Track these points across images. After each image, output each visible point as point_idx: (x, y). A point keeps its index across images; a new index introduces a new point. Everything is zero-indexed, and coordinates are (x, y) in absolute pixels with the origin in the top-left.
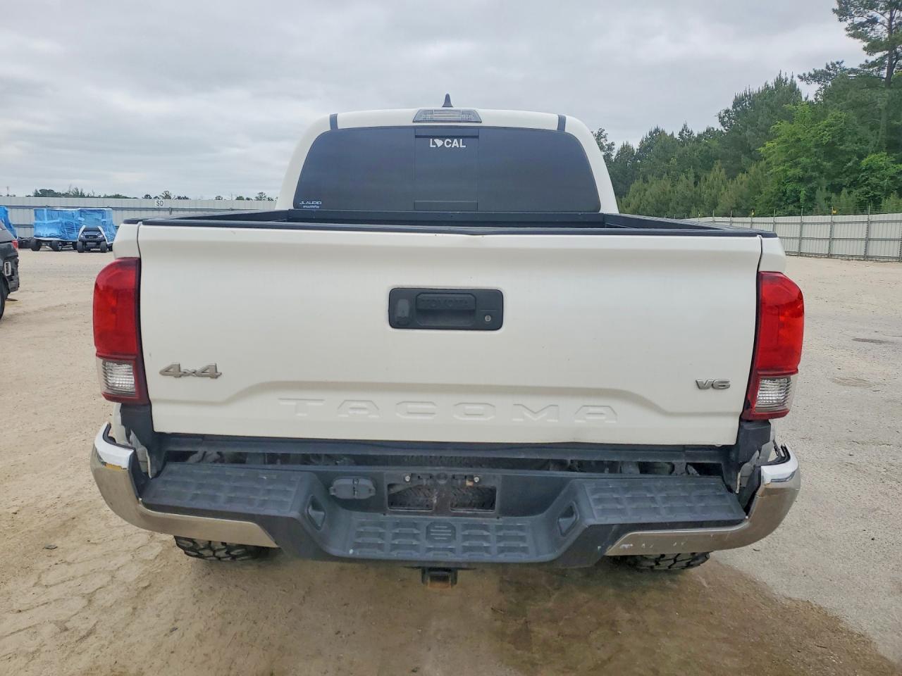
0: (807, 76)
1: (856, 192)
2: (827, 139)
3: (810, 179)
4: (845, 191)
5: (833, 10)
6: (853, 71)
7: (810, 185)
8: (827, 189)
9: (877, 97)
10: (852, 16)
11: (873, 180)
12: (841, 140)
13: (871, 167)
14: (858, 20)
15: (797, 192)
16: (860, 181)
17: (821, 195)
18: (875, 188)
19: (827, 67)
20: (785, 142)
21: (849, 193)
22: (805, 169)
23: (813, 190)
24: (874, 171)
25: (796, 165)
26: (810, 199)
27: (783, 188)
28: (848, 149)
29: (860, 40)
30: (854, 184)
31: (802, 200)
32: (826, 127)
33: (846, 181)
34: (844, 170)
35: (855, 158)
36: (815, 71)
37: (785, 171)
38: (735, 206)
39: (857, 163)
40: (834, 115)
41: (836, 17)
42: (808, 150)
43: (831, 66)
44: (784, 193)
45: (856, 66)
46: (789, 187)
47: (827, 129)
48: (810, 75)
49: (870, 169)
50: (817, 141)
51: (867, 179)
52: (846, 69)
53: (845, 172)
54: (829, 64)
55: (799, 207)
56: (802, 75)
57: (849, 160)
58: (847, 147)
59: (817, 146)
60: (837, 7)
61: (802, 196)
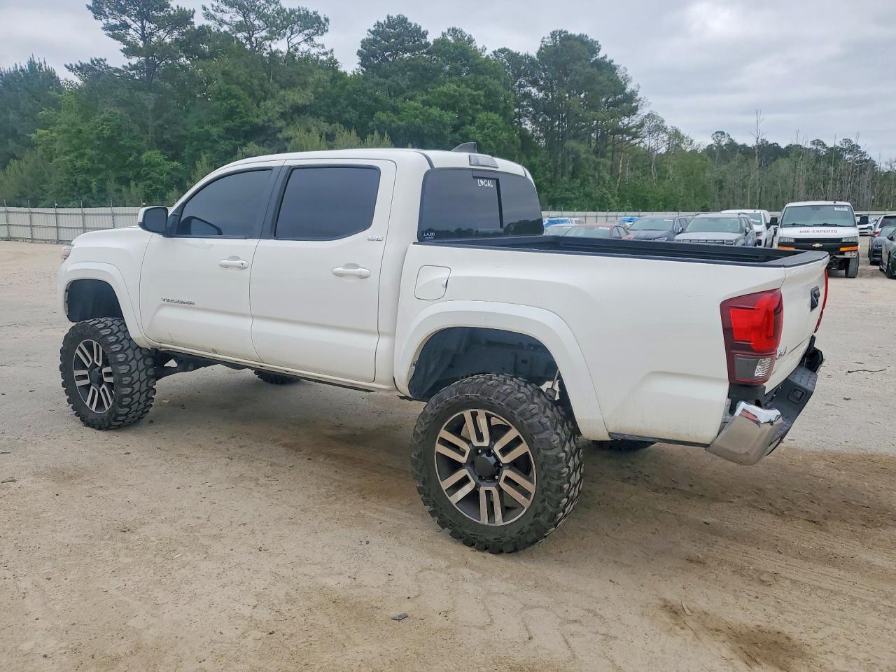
0: (74, 67)
1: (141, 185)
2: (107, 133)
3: (98, 171)
4: (132, 183)
5: (88, 6)
6: (117, 70)
7: (100, 177)
8: (115, 181)
9: (145, 100)
10: (106, 16)
11: (154, 175)
12: (119, 135)
13: (150, 163)
14: (112, 21)
15: (88, 183)
16: (143, 175)
17: (111, 186)
18: (156, 181)
19: (92, 62)
20: (65, 131)
21: (136, 185)
22: (91, 159)
23: (103, 181)
24: (153, 166)
25: (82, 155)
26: (101, 190)
27: (73, 179)
28: (127, 144)
29: (119, 42)
30: (138, 177)
31: (94, 191)
32: (104, 121)
33: (131, 174)
34: (127, 164)
35: (135, 154)
36: (81, 64)
37: (71, 161)
38: (18, 195)
39: (137, 158)
40: (109, 111)
41: (91, 13)
42: (91, 142)
43: (95, 62)
44: (75, 183)
45: (120, 67)
46: (80, 178)
47: (105, 123)
48: (77, 66)
49: (148, 164)
50: (98, 134)
51: (148, 174)
52: (110, 68)
53: (127, 166)
54: (93, 59)
55: (92, 198)
56: (68, 65)
57: (130, 155)
58: (126, 142)
59: (99, 139)
60: (90, 4)
61: (94, 185)
